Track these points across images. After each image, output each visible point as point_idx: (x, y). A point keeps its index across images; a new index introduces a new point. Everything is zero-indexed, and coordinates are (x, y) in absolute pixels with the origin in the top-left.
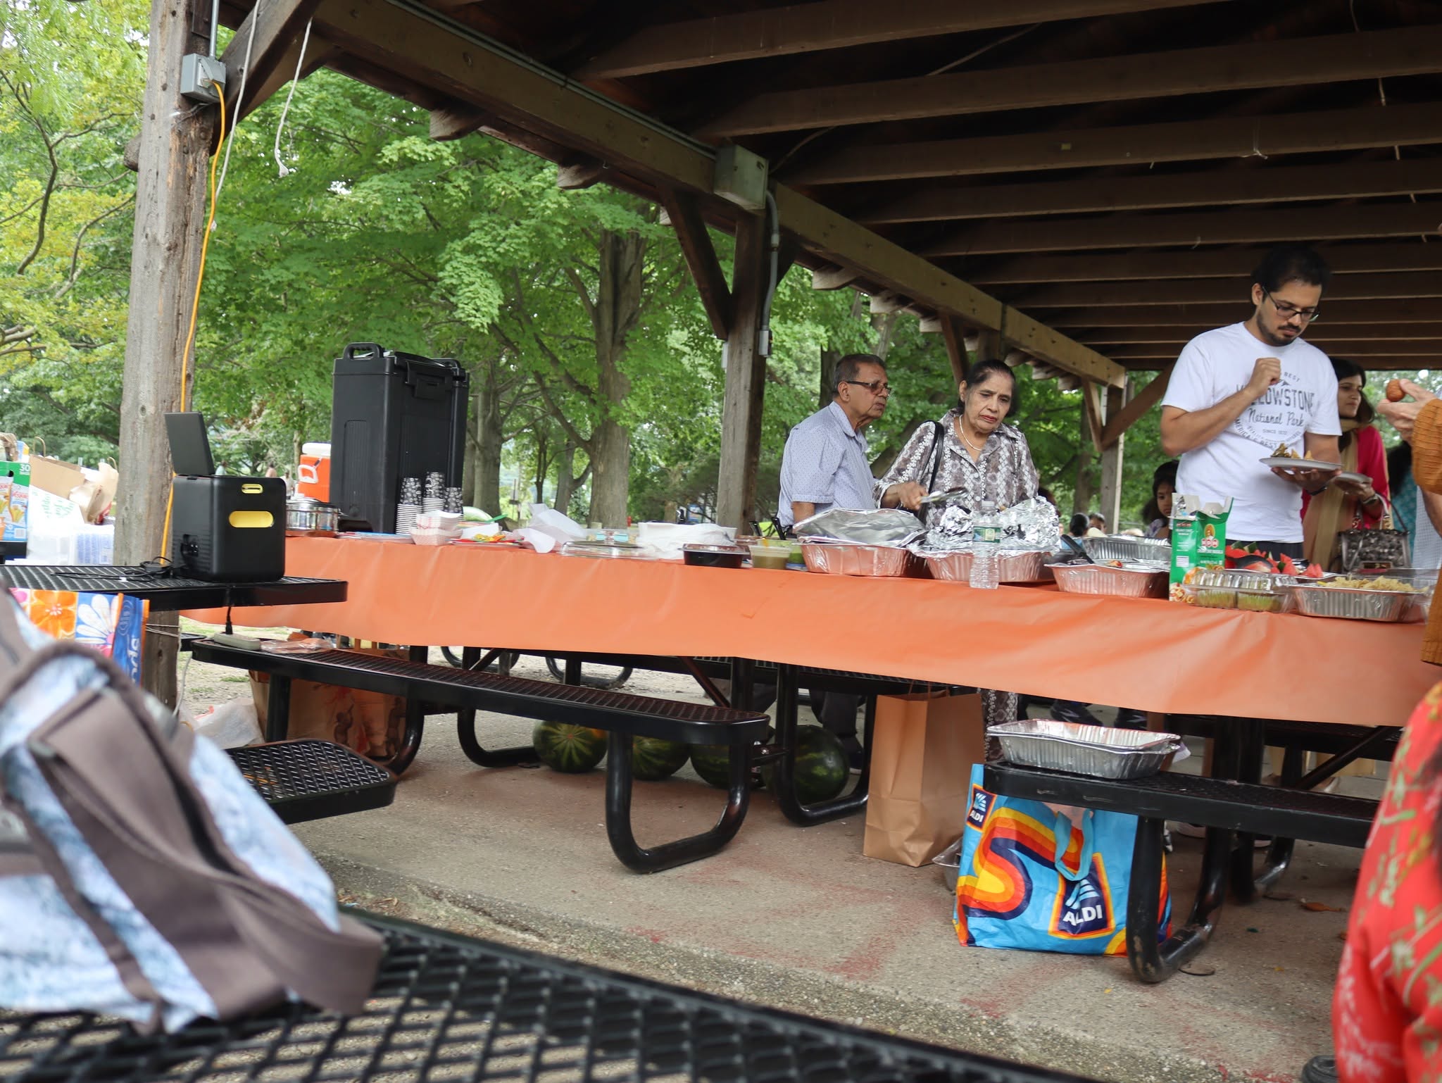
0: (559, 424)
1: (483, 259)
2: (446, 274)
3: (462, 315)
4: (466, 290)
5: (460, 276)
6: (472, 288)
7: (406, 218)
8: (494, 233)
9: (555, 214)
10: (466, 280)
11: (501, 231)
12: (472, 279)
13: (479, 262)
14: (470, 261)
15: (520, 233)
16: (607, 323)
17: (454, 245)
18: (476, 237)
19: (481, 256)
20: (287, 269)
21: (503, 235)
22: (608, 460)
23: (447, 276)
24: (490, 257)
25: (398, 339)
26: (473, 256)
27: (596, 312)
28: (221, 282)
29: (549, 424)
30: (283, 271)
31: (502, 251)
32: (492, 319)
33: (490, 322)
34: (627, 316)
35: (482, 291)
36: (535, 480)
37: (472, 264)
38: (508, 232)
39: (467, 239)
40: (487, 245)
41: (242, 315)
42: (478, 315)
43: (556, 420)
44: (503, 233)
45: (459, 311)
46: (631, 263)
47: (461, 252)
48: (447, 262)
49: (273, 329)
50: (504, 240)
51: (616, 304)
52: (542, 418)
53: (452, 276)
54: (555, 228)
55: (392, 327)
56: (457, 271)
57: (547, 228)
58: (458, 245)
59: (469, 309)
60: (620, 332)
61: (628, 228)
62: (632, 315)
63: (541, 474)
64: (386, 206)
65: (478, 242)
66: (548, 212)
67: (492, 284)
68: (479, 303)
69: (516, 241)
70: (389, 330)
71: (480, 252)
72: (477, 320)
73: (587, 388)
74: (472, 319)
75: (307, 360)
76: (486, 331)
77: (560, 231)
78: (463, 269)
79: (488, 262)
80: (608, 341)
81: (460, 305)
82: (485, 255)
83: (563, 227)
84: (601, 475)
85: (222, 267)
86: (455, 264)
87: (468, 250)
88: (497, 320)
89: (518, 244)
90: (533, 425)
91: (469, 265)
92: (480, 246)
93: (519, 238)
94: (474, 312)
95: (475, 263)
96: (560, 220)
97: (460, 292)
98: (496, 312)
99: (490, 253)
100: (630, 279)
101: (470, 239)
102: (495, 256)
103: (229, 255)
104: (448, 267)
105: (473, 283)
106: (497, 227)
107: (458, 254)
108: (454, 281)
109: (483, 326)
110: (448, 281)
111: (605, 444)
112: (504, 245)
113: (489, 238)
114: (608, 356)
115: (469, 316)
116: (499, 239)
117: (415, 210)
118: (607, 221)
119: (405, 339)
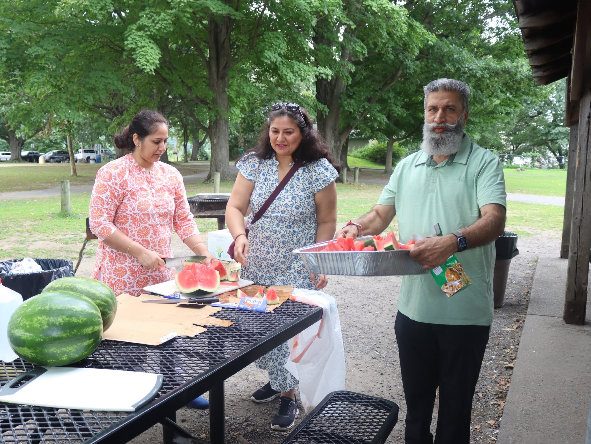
0: (192, 120)
1: (148, 33)
2: (128, 42)
3: (139, 65)
4: (141, 50)
5: (136, 43)
6: (143, 49)
7: (103, 12)
8: (153, 18)
9: (185, 7)
10: (140, 45)
11: (156, 17)
12: (143, 44)
13: (147, 35)
14: (142, 34)
15: (167, 18)
16: (214, 69)
17: (132, 27)
18: (144, 21)
19: (146, 31)
20: (42, 47)
21: (157, 19)
22: (218, 137)
23: (129, 44)
24: (152, 31)
25: (106, 81)
26: (142, 32)
27: (208, 64)
28: (4, 54)
29: (188, 120)
30: (39, 48)
31: (157, 28)
32: (156, 66)
33: (155, 68)
34: (224, 64)
35: (150, 50)
36: (183, 143)
37: (142, 36)
38: (160, 18)
39: (138, 22)
40: (149, 25)
41: (23, 73)
42: (148, 65)
43: (191, 118)
44: (157, 18)
45: (137, 63)
46: (224, 38)
47: (136, 30)
48: (129, 36)
49: (36, 80)
50: (157, 23)
51: (218, 59)
52: (185, 117)
53: (132, 43)
54: (186, 14)
55: (103, 75)
56: (134, 41)
57: (181, 15)
58: (134, 27)
59: (143, 61)
60: (221, 73)
61: (226, 13)
62: (226, 64)
63: (186, 140)
64: (91, 6)
65: (145, 24)
66: (182, 4)
67: (155, 47)
68: (148, 58)
69: (165, 22)
70: (101, 77)
71: (146, 29)
72: (148, 67)
73: (206, 101)
74: (145, 67)
75: (60, 98)
76: (154, 73)
77: (189, 16)
78: (138, 39)
79: (151, 34)
80: (215, 77)
81: (138, 59)
82: (149, 31)
83: (190, 13)
84: (216, 144)
85: (3, 46)
86: (133, 36)
87: (140, 29)
88: (158, 66)
89: (166, 24)
90: (181, 121)
91: (141, 36)
92: (146, 26)
93: (167, 20)
94: (146, 63)
95: (144, 35)
96: (188, 10)
97: (137, 52)
98: (158, 62)
99: (152, 29)
100: (225, 45)
101: (140, 22)
102: (154, 31)
103: (7, 40)
104: (129, 38)
105: (144, 47)
106: (154, 15)
107: (134, 31)
108: (134, 46)
109: (151, 70)
110: (130, 46)
111: (216, 129)
112: (159, 25)
113: (150, 21)
114: (216, 85)
115: (143, 66)
116: (155, 22)
117: (108, 7)
118: (214, 9)
119: (110, 81)
